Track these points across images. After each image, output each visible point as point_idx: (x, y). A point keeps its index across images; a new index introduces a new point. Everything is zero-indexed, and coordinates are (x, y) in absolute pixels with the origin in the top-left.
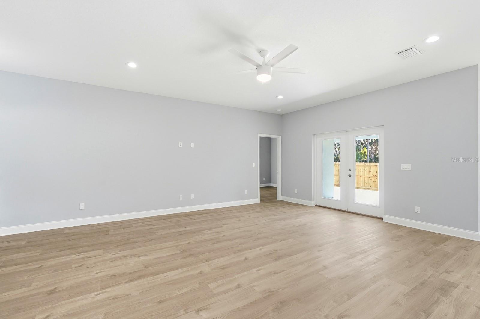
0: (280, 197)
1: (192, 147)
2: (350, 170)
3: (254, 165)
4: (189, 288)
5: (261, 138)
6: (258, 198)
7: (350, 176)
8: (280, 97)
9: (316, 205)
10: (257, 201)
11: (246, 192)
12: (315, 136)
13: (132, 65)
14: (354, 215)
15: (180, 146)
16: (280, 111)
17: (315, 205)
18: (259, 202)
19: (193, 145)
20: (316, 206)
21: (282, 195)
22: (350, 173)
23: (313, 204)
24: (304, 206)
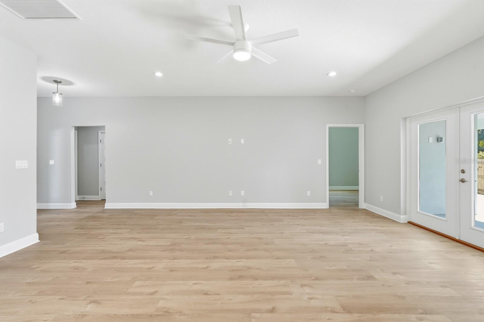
0: (363, 205)
1: (241, 143)
2: (463, 172)
3: (320, 162)
4: (121, 279)
5: (330, 129)
6: (326, 202)
7: (463, 181)
8: (333, 74)
9: (409, 222)
10: (325, 205)
11: (309, 193)
12: (408, 119)
13: (159, 74)
14: (468, 247)
15: (229, 143)
16: (354, 91)
17: (407, 222)
18: (328, 208)
19: (242, 141)
20: (410, 224)
21: (365, 201)
22: (463, 176)
23: (403, 219)
24: (391, 220)
